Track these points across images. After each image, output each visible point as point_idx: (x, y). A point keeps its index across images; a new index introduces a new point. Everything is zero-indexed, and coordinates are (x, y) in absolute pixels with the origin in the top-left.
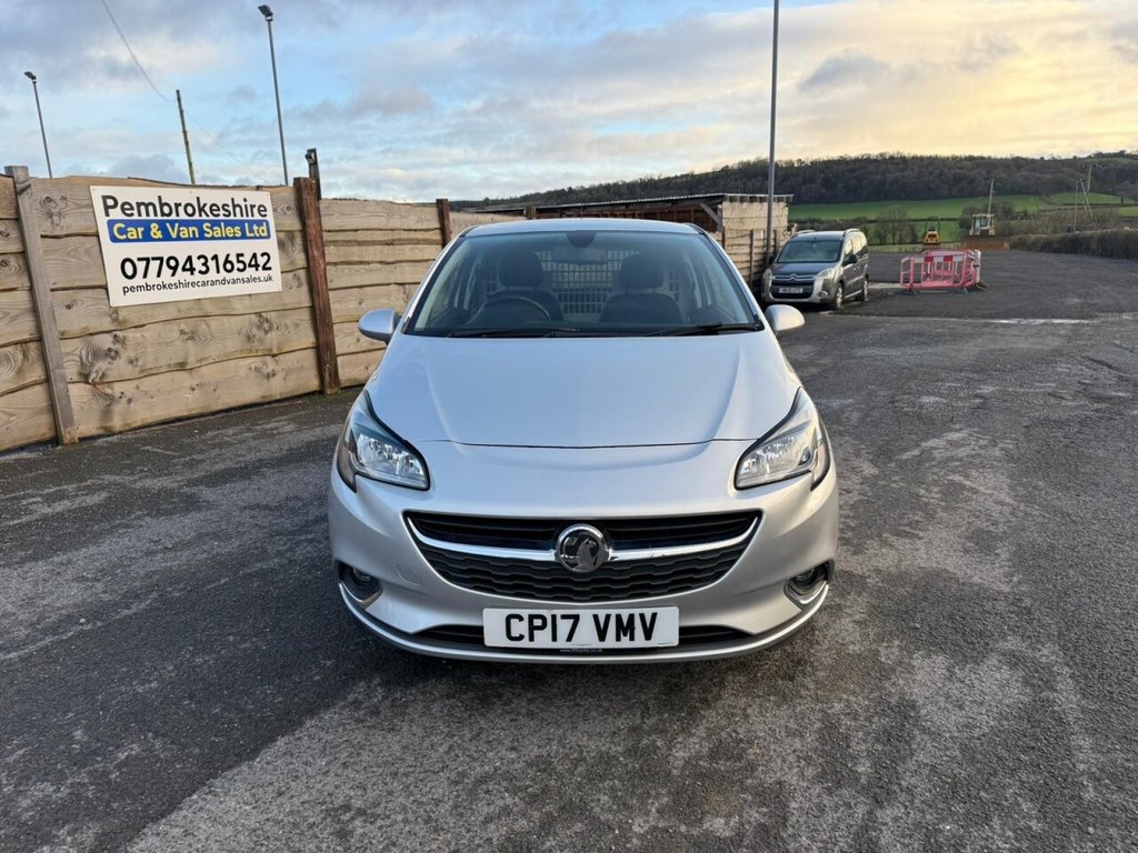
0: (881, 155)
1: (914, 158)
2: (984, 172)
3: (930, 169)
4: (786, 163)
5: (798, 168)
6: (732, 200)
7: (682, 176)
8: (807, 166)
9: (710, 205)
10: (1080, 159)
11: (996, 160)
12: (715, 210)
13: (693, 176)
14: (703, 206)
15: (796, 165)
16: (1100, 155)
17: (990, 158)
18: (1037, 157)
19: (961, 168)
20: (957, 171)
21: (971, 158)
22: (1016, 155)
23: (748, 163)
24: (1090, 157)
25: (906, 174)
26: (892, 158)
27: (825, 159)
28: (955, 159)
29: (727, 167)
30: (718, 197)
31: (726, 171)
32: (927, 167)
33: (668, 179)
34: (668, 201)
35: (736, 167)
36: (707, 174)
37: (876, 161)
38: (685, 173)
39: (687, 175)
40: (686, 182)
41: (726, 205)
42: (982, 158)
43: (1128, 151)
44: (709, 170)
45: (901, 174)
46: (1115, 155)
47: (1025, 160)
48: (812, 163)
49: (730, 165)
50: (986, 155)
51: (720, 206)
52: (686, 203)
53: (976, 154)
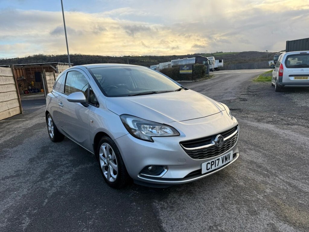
0: (75, 54)
1: (84, 55)
2: (102, 60)
3: (89, 58)
4: (49, 56)
5: (52, 57)
6: (60, 64)
7: (15, 59)
8: (55, 57)
9: (53, 66)
10: (121, 57)
11: (103, 57)
12: (55, 67)
13: (18, 58)
14: (51, 66)
15: (52, 56)
16: (125, 56)
17: (102, 56)
18: (113, 56)
19: (96, 58)
20: (95, 59)
21: (98, 56)
22: (108, 56)
23: (37, 55)
24: (123, 57)
25: (83, 59)
26: (78, 55)
27: (60, 55)
28: (94, 56)
29: (30, 56)
30: (56, 63)
31: (29, 57)
32: (88, 58)
33: (10, 59)
34: (39, 64)
35: (33, 56)
36: (23, 58)
37: (74, 56)
38: (15, 58)
39: (16, 58)
40: (16, 60)
41: (58, 66)
42: (100, 56)
43: (130, 56)
44: (24, 57)
45: (81, 59)
46: (128, 57)
47: (110, 57)
48: (56, 56)
49: (31, 56)
50: (101, 55)
51: (57, 66)
52: (45, 65)
53: (99, 55)
